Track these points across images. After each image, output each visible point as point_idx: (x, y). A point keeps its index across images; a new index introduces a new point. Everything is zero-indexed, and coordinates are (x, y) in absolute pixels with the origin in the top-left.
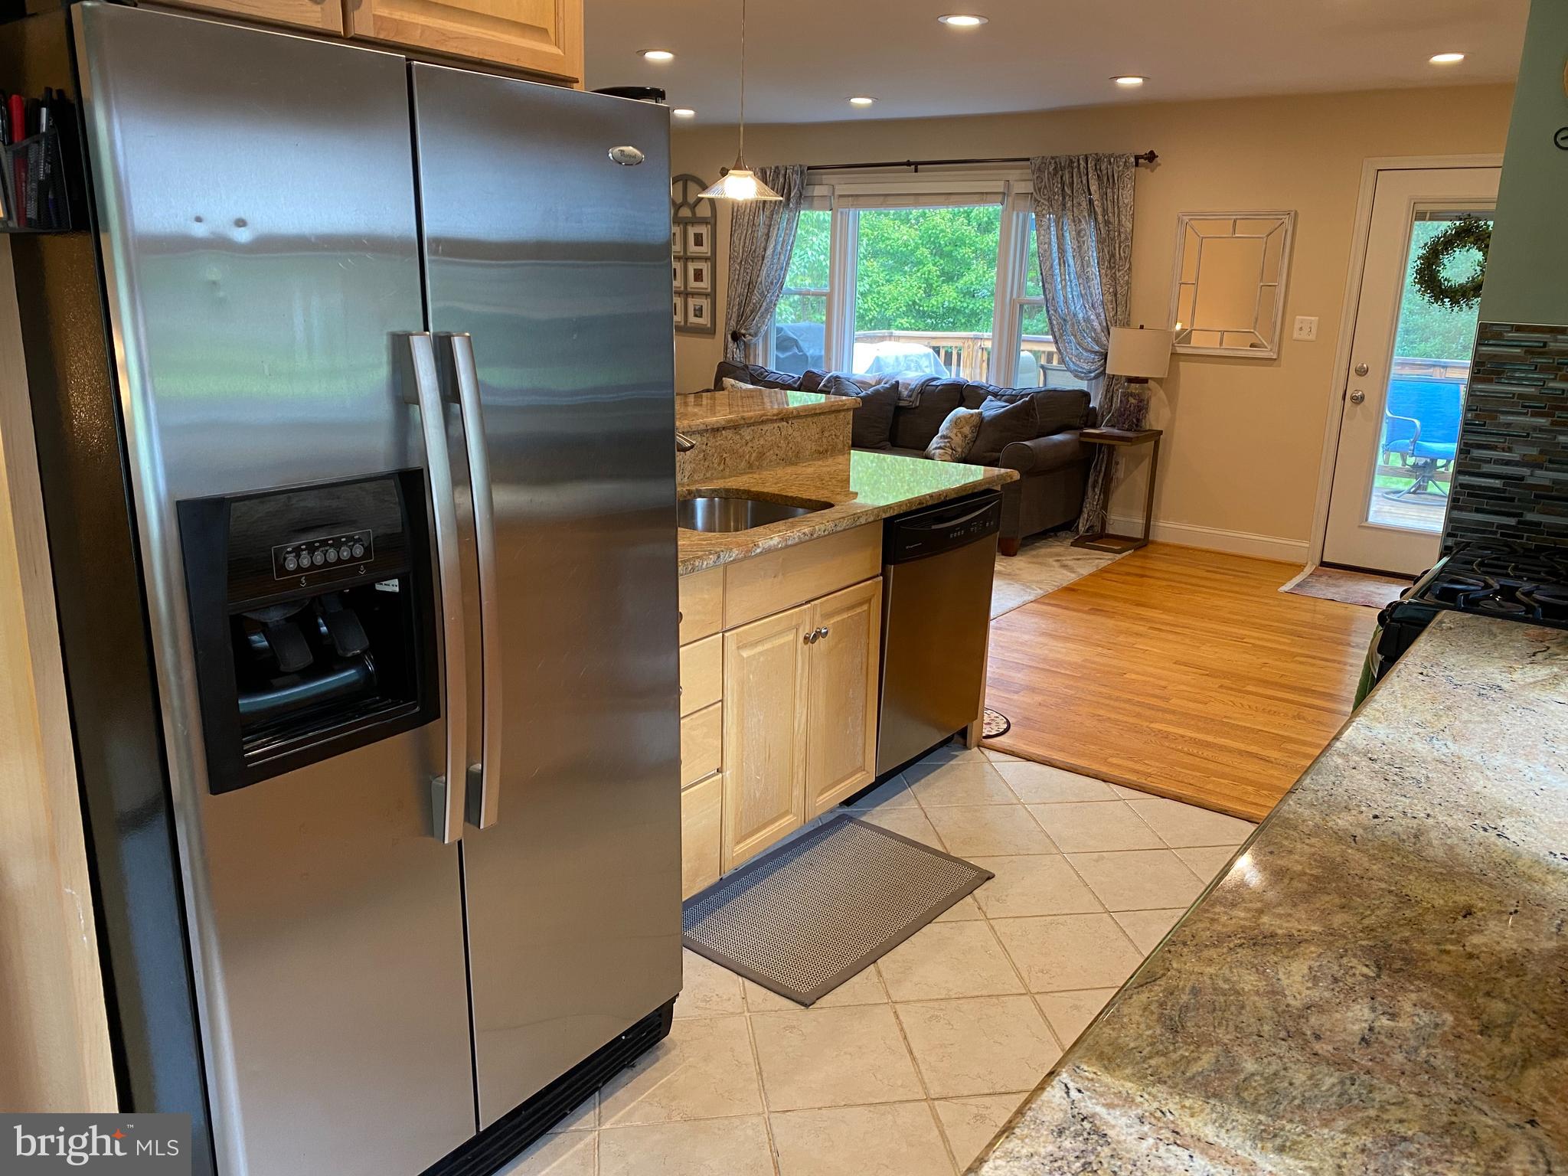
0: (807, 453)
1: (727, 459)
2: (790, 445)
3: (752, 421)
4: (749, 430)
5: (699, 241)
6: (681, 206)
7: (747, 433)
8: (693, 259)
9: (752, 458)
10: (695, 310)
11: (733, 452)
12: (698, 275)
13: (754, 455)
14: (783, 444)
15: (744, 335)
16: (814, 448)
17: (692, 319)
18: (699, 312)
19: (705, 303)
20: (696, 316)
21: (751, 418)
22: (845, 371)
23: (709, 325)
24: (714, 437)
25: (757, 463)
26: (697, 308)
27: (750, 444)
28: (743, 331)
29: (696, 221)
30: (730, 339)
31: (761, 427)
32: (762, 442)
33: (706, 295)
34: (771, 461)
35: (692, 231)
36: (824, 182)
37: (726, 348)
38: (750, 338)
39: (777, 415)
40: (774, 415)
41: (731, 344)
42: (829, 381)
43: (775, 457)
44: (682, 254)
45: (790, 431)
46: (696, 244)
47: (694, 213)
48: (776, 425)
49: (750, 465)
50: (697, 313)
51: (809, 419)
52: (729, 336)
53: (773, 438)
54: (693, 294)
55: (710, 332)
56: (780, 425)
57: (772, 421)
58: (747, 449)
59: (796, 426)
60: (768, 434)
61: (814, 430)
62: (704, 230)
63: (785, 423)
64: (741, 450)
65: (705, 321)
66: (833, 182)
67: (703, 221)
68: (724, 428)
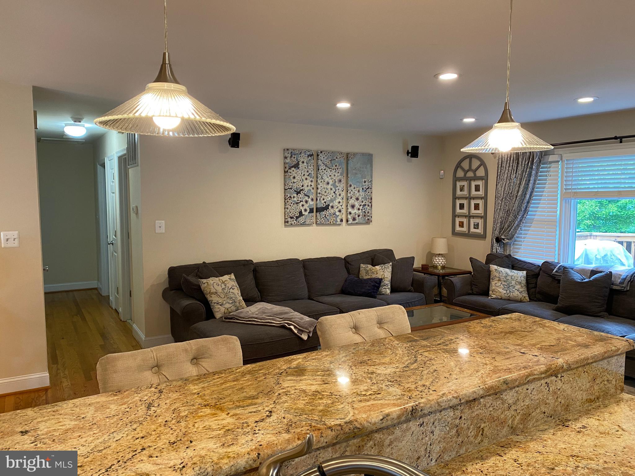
0: (578, 404)
1: (486, 429)
2: (560, 400)
3: (517, 383)
4: (512, 393)
5: (477, 188)
6: (468, 171)
7: (509, 397)
8: (474, 198)
9: (516, 422)
10: (474, 225)
11: (493, 419)
12: (477, 207)
13: (518, 418)
14: (551, 400)
15: (504, 239)
16: (585, 397)
17: (473, 230)
18: (476, 226)
19: (480, 221)
20: (475, 228)
21: (516, 380)
22: (569, 262)
23: (482, 233)
24: (470, 408)
25: (521, 426)
26: (476, 224)
27: (513, 408)
28: (503, 237)
29: (476, 178)
30: (495, 241)
31: (527, 386)
32: (527, 402)
33: (481, 217)
34: (537, 421)
35: (473, 184)
36: (555, 153)
37: (492, 246)
38: (507, 241)
39: (546, 371)
40: (542, 373)
41: (495, 244)
42: (559, 268)
43: (542, 415)
44: (468, 196)
45: (560, 385)
46: (476, 191)
47: (475, 174)
48: (543, 382)
49: (513, 430)
50: (475, 226)
51: (580, 369)
52: (494, 240)
53: (540, 396)
54: (474, 217)
55: (483, 237)
56: (548, 380)
57: (539, 379)
58: (509, 414)
59: (566, 378)
60: (535, 392)
61: (584, 381)
62: (480, 183)
63: (554, 378)
64: (502, 416)
65: (480, 231)
66: (561, 153)
67: (481, 178)
68: (482, 397)
